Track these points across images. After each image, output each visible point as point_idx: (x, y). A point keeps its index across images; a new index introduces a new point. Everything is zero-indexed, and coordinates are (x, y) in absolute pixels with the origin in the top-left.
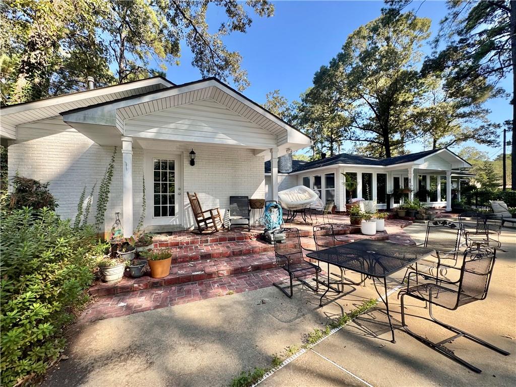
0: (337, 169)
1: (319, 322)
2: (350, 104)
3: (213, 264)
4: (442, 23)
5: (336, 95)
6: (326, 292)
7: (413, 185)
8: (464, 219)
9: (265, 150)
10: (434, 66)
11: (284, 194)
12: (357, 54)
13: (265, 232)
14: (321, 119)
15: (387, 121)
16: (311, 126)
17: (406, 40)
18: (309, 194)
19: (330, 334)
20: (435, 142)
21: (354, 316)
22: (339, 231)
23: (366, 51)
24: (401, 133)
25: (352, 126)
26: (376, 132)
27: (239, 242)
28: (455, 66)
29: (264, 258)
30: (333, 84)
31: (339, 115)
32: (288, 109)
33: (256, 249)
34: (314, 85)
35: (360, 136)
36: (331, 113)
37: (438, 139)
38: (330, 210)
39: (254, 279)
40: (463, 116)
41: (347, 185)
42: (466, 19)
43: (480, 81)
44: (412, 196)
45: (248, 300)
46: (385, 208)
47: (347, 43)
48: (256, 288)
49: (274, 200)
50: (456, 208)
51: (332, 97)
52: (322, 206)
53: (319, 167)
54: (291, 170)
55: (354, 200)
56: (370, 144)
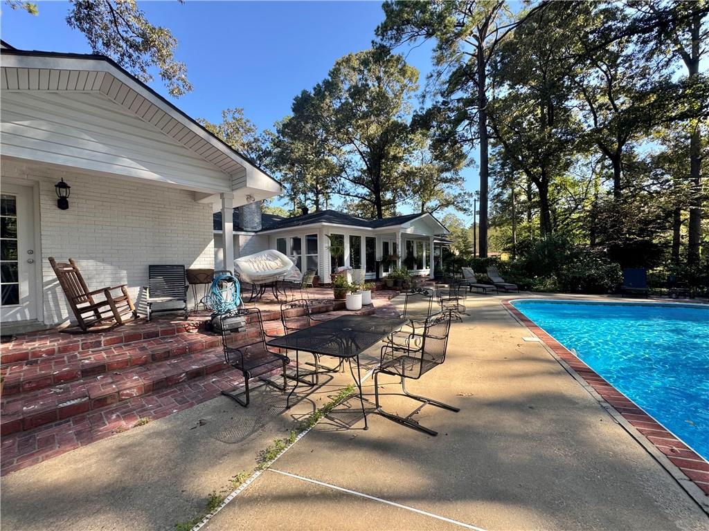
0: (321, 229)
1: (283, 429)
2: (339, 148)
3: (110, 381)
4: (428, 78)
5: (321, 133)
6: (294, 389)
7: (401, 251)
8: (444, 287)
9: (211, 195)
10: (422, 122)
11: (245, 261)
12: (346, 86)
13: (213, 318)
14: (303, 161)
15: (378, 176)
16: (289, 169)
17: (397, 87)
18: (282, 261)
19: (296, 441)
20: (423, 205)
21: (327, 411)
22: (320, 308)
23: (356, 87)
24: (392, 191)
25: (341, 177)
26: (368, 188)
27: (165, 338)
28: (439, 127)
29: (208, 358)
30: (319, 118)
31: (326, 160)
32: (256, 140)
33: (197, 345)
34: (293, 113)
35: (351, 191)
36: (316, 156)
37: (425, 203)
38: (310, 282)
39: (189, 391)
40: (445, 181)
41: (332, 250)
42: (448, 82)
43: (458, 148)
44: (400, 263)
45: (175, 427)
46: (375, 277)
47: (335, 69)
48: (192, 405)
49: (227, 270)
50: (438, 277)
51: (317, 136)
52: (299, 277)
53: (298, 225)
54: (260, 228)
55: (340, 269)
56: (362, 201)
